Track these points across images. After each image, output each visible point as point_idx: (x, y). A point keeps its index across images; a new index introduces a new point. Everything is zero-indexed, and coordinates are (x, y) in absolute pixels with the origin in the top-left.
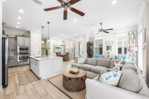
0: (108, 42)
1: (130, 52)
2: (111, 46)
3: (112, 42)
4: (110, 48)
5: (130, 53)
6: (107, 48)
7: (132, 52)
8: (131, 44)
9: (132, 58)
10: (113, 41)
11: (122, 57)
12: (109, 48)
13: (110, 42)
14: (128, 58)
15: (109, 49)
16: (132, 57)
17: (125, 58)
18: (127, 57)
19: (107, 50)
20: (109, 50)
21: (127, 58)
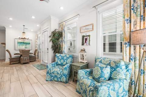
0: (84, 28)
1: (132, 47)
2: (89, 36)
3: (91, 27)
4: (88, 40)
5: (132, 52)
6: (83, 40)
7: (138, 47)
8: (135, 24)
9: (137, 65)
10: (93, 25)
11: (109, 64)
12: (86, 39)
13: (87, 27)
14: (127, 67)
15: (86, 42)
16: (137, 62)
17: (117, 67)
18: (122, 63)
19: (83, 44)
20: (85, 44)
21: (124, 67)
